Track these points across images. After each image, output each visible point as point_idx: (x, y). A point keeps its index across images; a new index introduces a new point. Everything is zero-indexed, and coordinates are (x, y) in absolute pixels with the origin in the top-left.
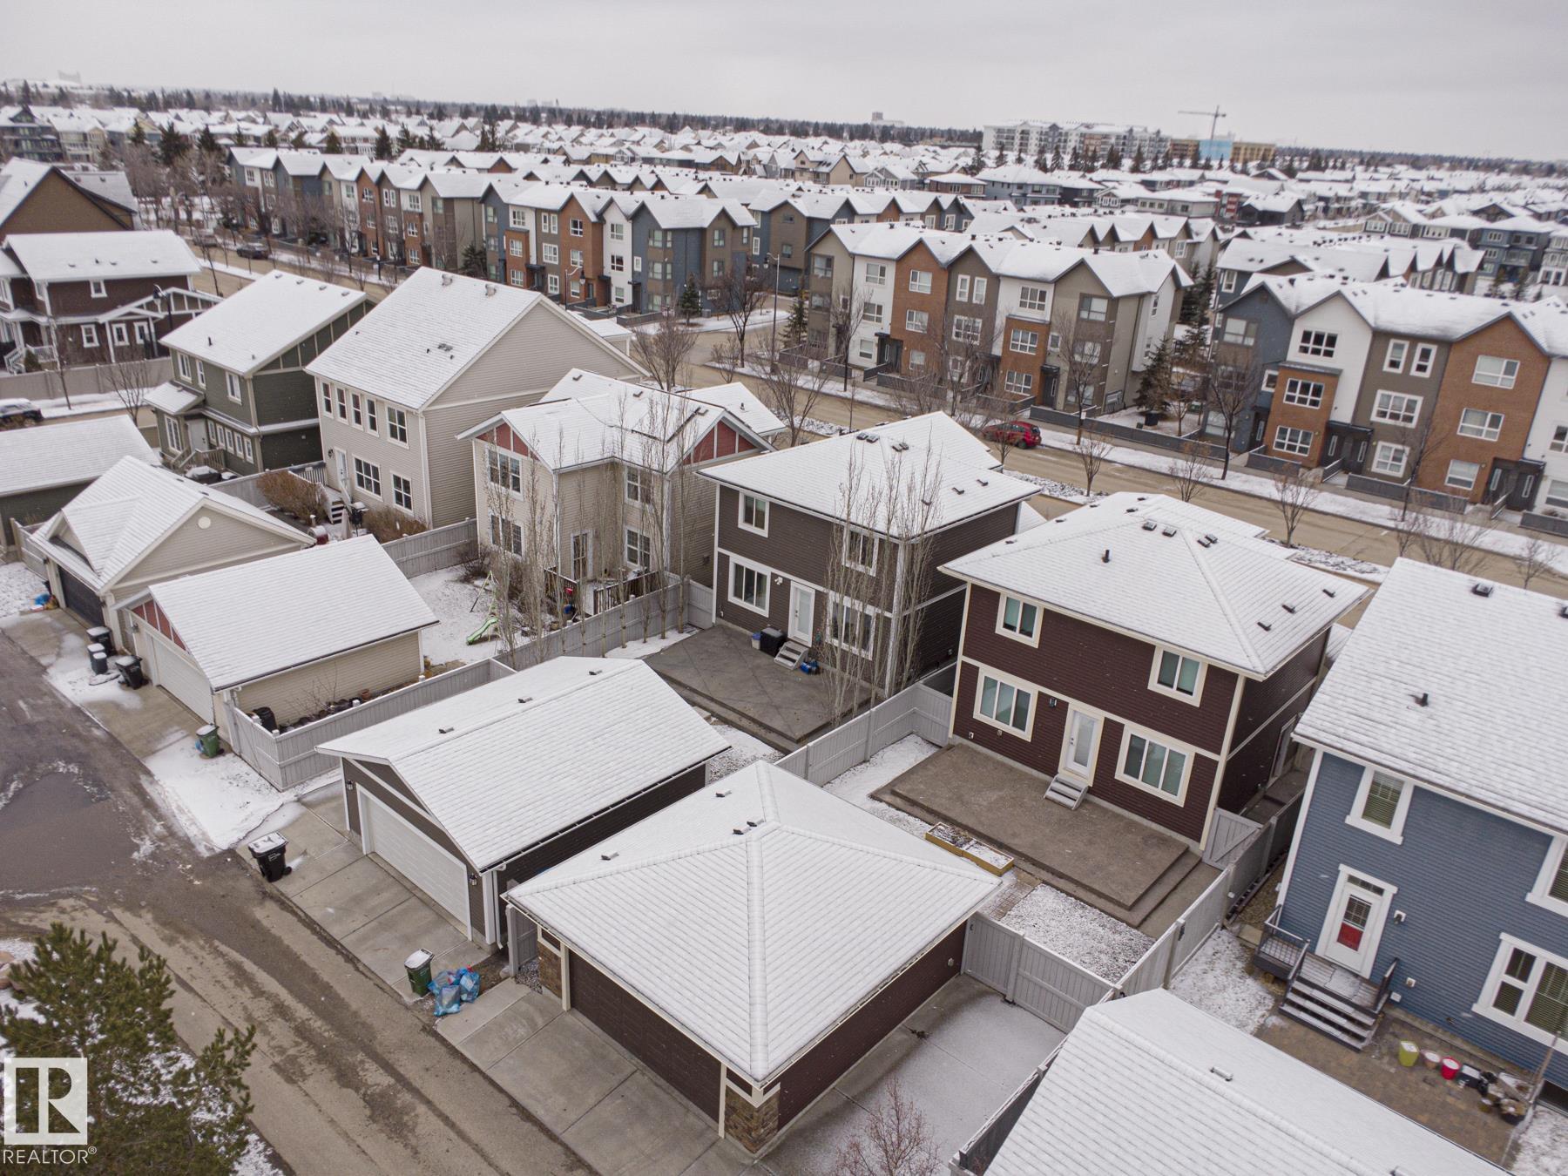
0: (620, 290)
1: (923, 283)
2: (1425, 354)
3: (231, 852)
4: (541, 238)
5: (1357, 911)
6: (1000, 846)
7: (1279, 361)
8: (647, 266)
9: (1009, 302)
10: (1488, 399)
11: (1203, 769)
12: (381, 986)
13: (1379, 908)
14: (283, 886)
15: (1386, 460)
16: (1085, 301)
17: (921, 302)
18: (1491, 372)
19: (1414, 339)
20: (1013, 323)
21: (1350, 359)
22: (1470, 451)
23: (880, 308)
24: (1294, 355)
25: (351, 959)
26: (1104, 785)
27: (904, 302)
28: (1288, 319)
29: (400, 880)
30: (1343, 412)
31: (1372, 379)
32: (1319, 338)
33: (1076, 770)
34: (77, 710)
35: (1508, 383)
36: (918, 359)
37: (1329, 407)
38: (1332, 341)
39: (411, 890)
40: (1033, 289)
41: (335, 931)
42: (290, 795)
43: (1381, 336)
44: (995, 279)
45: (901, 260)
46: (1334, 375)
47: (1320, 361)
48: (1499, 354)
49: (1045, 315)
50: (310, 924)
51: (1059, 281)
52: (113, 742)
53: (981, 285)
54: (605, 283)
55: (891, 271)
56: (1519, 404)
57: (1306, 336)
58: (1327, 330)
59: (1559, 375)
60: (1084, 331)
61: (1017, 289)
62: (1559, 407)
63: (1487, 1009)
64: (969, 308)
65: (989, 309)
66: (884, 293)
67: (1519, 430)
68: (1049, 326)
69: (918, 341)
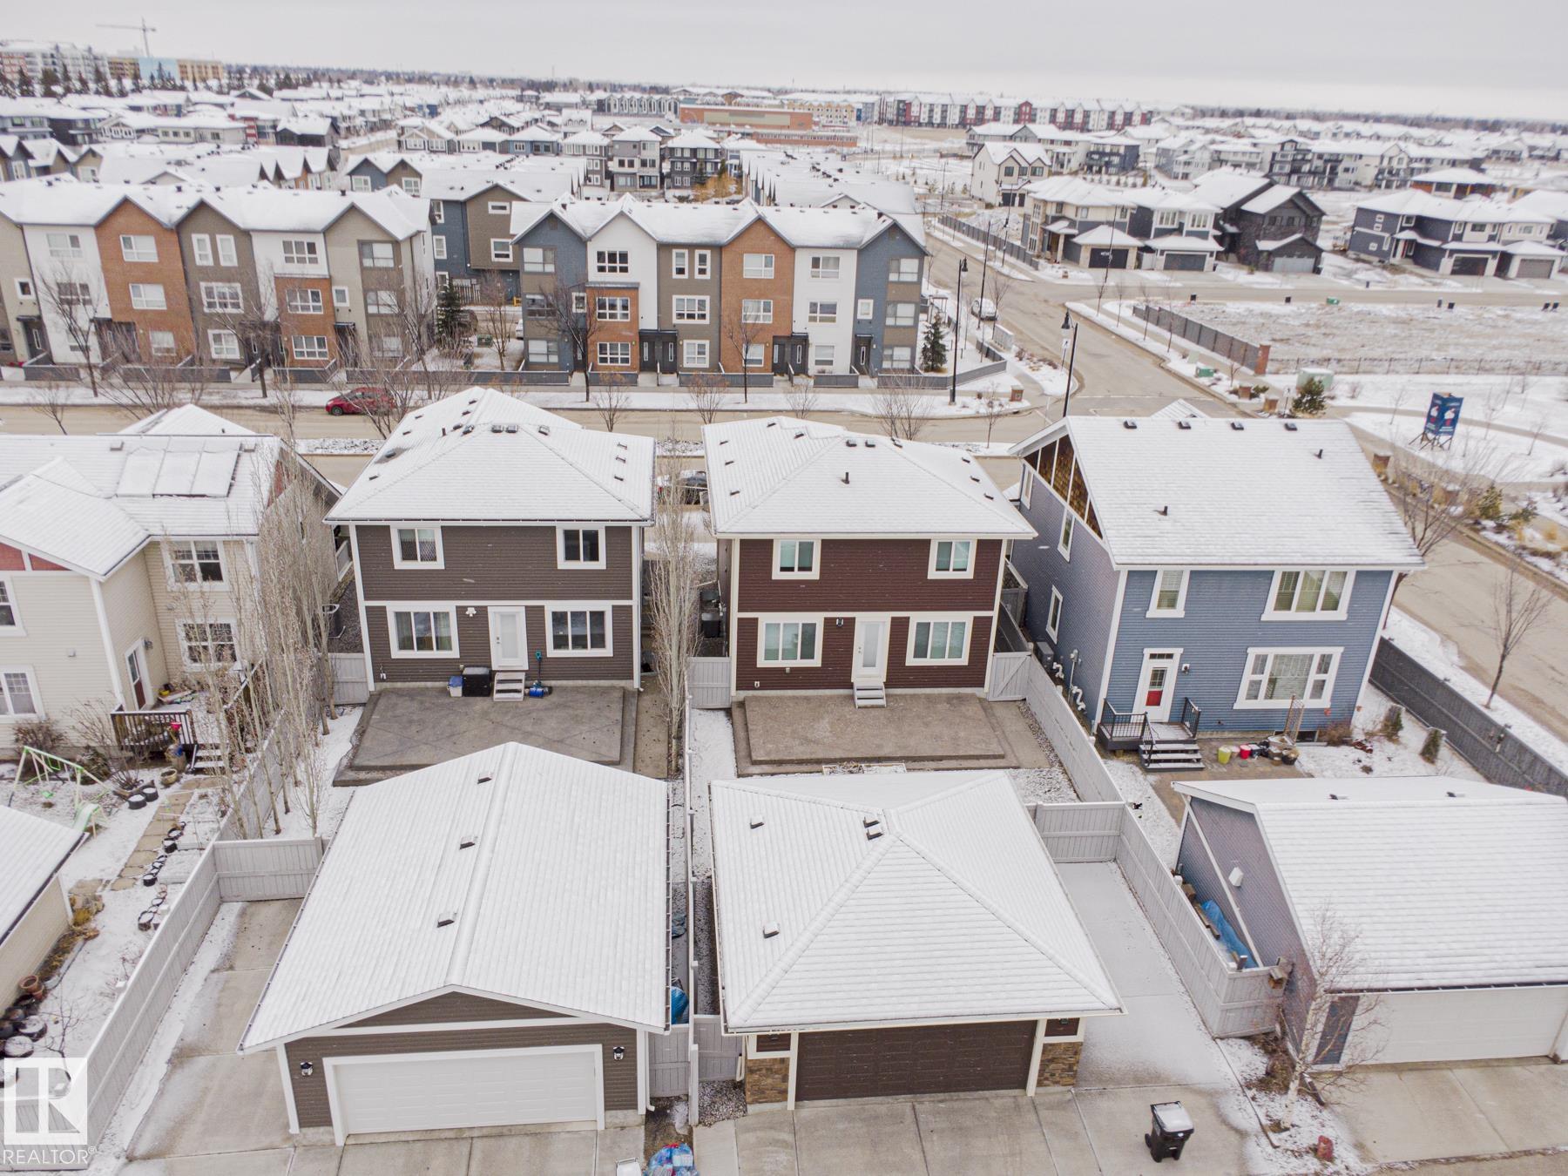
1: (143, 250)
2: (703, 259)
6: (880, 760)
7: (582, 285)
9: (270, 259)
10: (757, 289)
11: (981, 626)
13: (1172, 668)
15: (693, 355)
16: (364, 246)
17: (147, 274)
18: (756, 267)
19: (691, 247)
20: (282, 282)
21: (643, 270)
22: (755, 334)
23: (85, 287)
24: (594, 276)
26: (898, 675)
27: (120, 277)
28: (581, 242)
30: (649, 322)
31: (665, 290)
32: (612, 257)
33: (869, 669)
35: (769, 273)
36: (164, 340)
37: (636, 319)
38: (624, 257)
39: (458, 1136)
40: (299, 243)
43: (664, 248)
44: (244, 236)
45: (100, 226)
46: (634, 288)
47: (617, 278)
48: (757, 251)
49: (318, 270)
51: (327, 231)
53: (227, 244)
55: (89, 240)
56: (780, 289)
57: (600, 256)
58: (618, 248)
59: (803, 262)
60: (373, 280)
61: (276, 244)
62: (808, 288)
63: (1242, 703)
64: (218, 273)
65: (246, 271)
66: (86, 265)
67: (785, 311)
68: (328, 281)
69: (158, 321)
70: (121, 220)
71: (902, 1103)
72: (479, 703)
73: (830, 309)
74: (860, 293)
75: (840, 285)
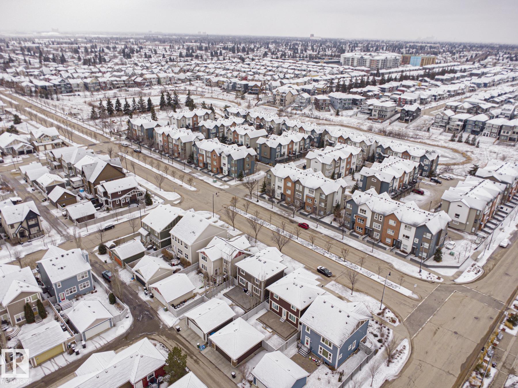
0: (225, 171)
1: (289, 184)
2: (381, 217)
3: (172, 327)
4: (207, 157)
5: (307, 341)
6: (271, 328)
7: (357, 213)
8: (231, 167)
9: (306, 192)
10: (391, 227)
12: (194, 347)
14: (180, 332)
15: (376, 236)
16: (321, 194)
17: (289, 188)
18: (392, 222)
19: (379, 214)
20: (308, 197)
21: (368, 215)
22: (390, 236)
23: (281, 187)
24: (359, 212)
25: (190, 343)
26: (287, 319)
27: (286, 188)
28: (357, 206)
29: (194, 332)
30: (368, 225)
31: (372, 220)
32: (363, 210)
33: (284, 317)
34: (145, 302)
35: (394, 225)
36: (289, 199)
37: (365, 224)
38: (365, 211)
39: (196, 334)
40: (311, 190)
41: (187, 339)
42: (178, 318)
43: (373, 213)
44: (304, 187)
45: (285, 179)
46: (366, 218)
47: (363, 215)
48: (393, 220)
49: (313, 196)
50: (184, 338)
51: (316, 190)
52: (152, 308)
53: (301, 187)
54: (222, 169)
55: (283, 180)
56: (397, 230)
57: (361, 210)
59: (403, 226)
60: (321, 200)
61: (308, 190)
62: (403, 231)
63: (319, 353)
64: (299, 191)
65: (303, 193)
66: (282, 185)
67: (397, 234)
68: (314, 198)
69: (289, 196)
70: (287, 179)
71: (222, 357)
72: (244, 293)
73: (408, 237)
74: (416, 236)
75: (412, 233)
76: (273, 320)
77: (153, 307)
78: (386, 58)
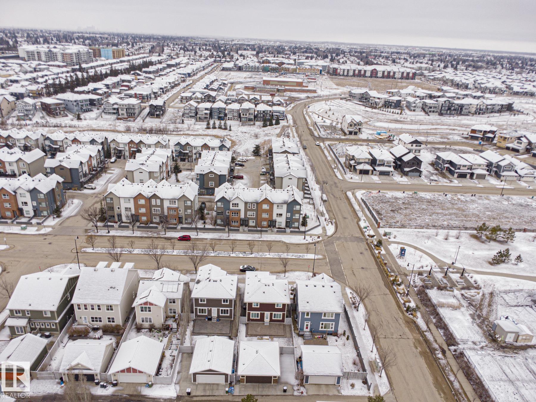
1: (142, 202)
2: (254, 205)
3: (178, 396)
5: (307, 325)
6: (266, 335)
7: (229, 209)
8: (39, 203)
9: (166, 204)
10: (265, 211)
11: (284, 314)
12: (222, 396)
13: (309, 324)
14: (192, 395)
15: (252, 223)
16: (185, 202)
17: (142, 206)
18: (265, 207)
19: (252, 203)
20: (169, 209)
21: (242, 207)
22: (265, 220)
23: (130, 208)
24: (231, 208)
25: (214, 396)
26: (271, 320)
27: (137, 207)
28: (229, 202)
29: (206, 384)
30: (242, 216)
31: (246, 210)
33: (267, 320)
35: (268, 208)
36: (144, 218)
37: (240, 216)
38: (238, 204)
39: (209, 384)
40: (173, 201)
41: (207, 394)
42: (173, 384)
43: (246, 203)
44: (162, 200)
45: (135, 198)
46: (240, 210)
47: (236, 208)
48: (266, 204)
49: (176, 206)
50: (203, 396)
51: (178, 200)
53: (159, 202)
54: (21, 210)
55: (132, 200)
56: (271, 211)
57: (233, 204)
58: (236, 203)
59: (275, 206)
60: (186, 208)
61: (168, 201)
62: (276, 211)
63: (320, 329)
64: (156, 206)
65: (162, 206)
66: (131, 205)
67: (271, 215)
68: (178, 208)
69: (143, 215)
70: (138, 197)
71: (257, 384)
72: (210, 322)
73: (281, 215)
74: (287, 212)
75: (283, 210)
76: (259, 328)
77: (131, 393)
78: (79, 51)
